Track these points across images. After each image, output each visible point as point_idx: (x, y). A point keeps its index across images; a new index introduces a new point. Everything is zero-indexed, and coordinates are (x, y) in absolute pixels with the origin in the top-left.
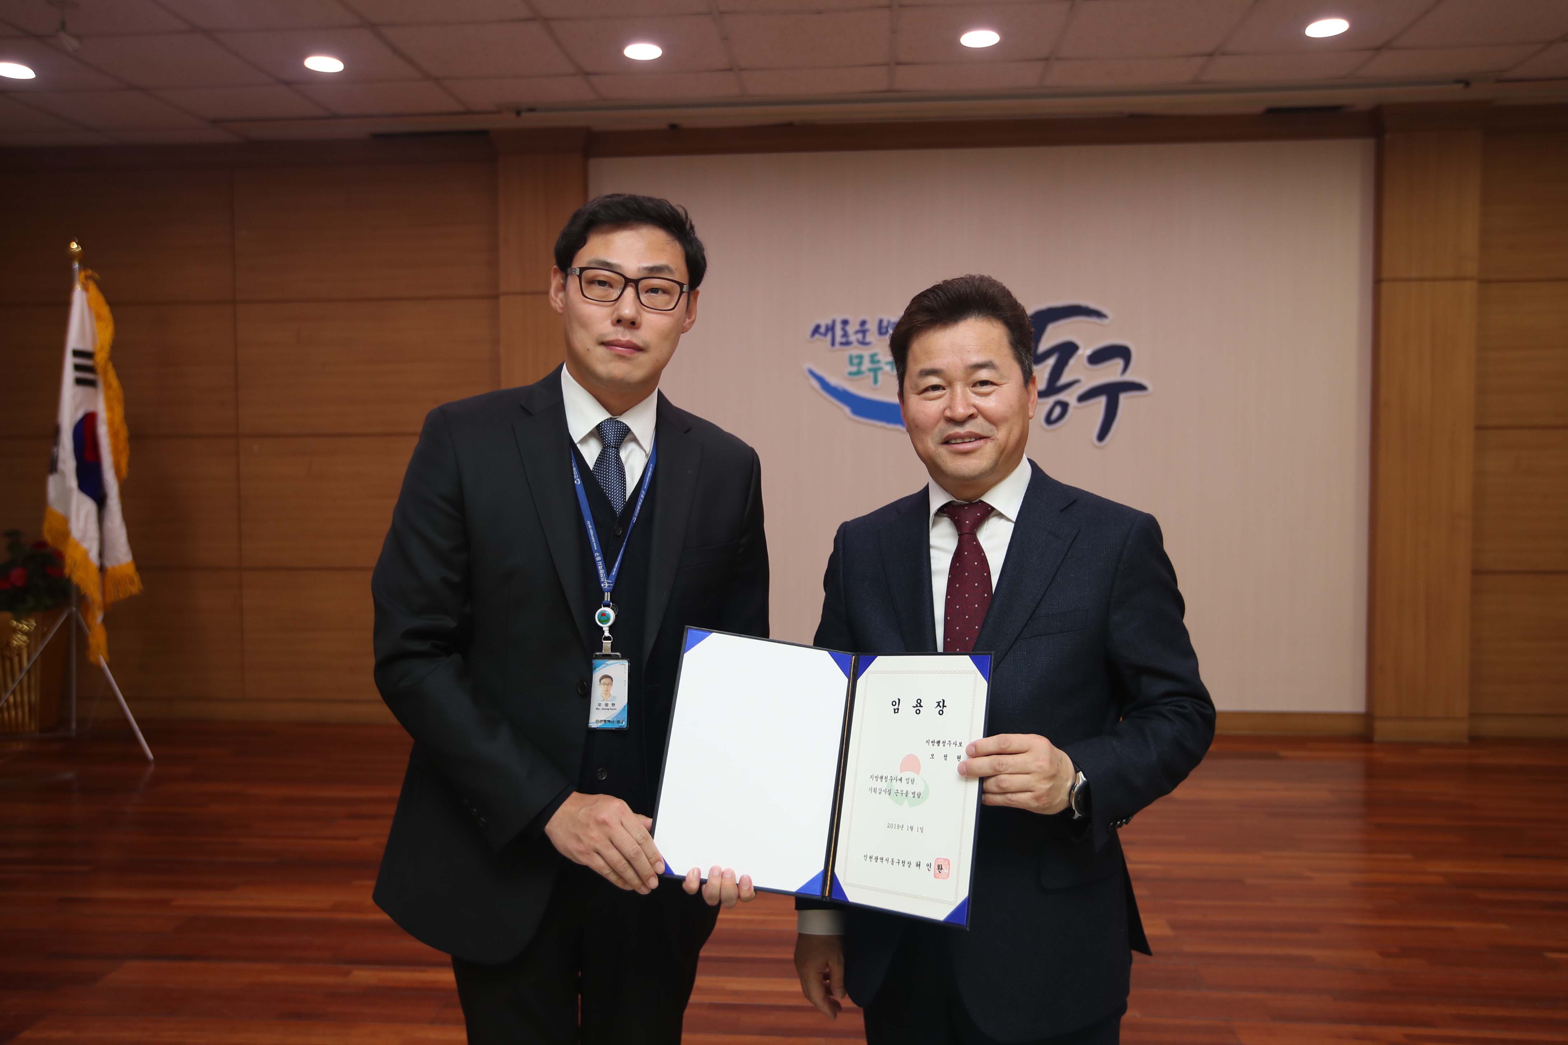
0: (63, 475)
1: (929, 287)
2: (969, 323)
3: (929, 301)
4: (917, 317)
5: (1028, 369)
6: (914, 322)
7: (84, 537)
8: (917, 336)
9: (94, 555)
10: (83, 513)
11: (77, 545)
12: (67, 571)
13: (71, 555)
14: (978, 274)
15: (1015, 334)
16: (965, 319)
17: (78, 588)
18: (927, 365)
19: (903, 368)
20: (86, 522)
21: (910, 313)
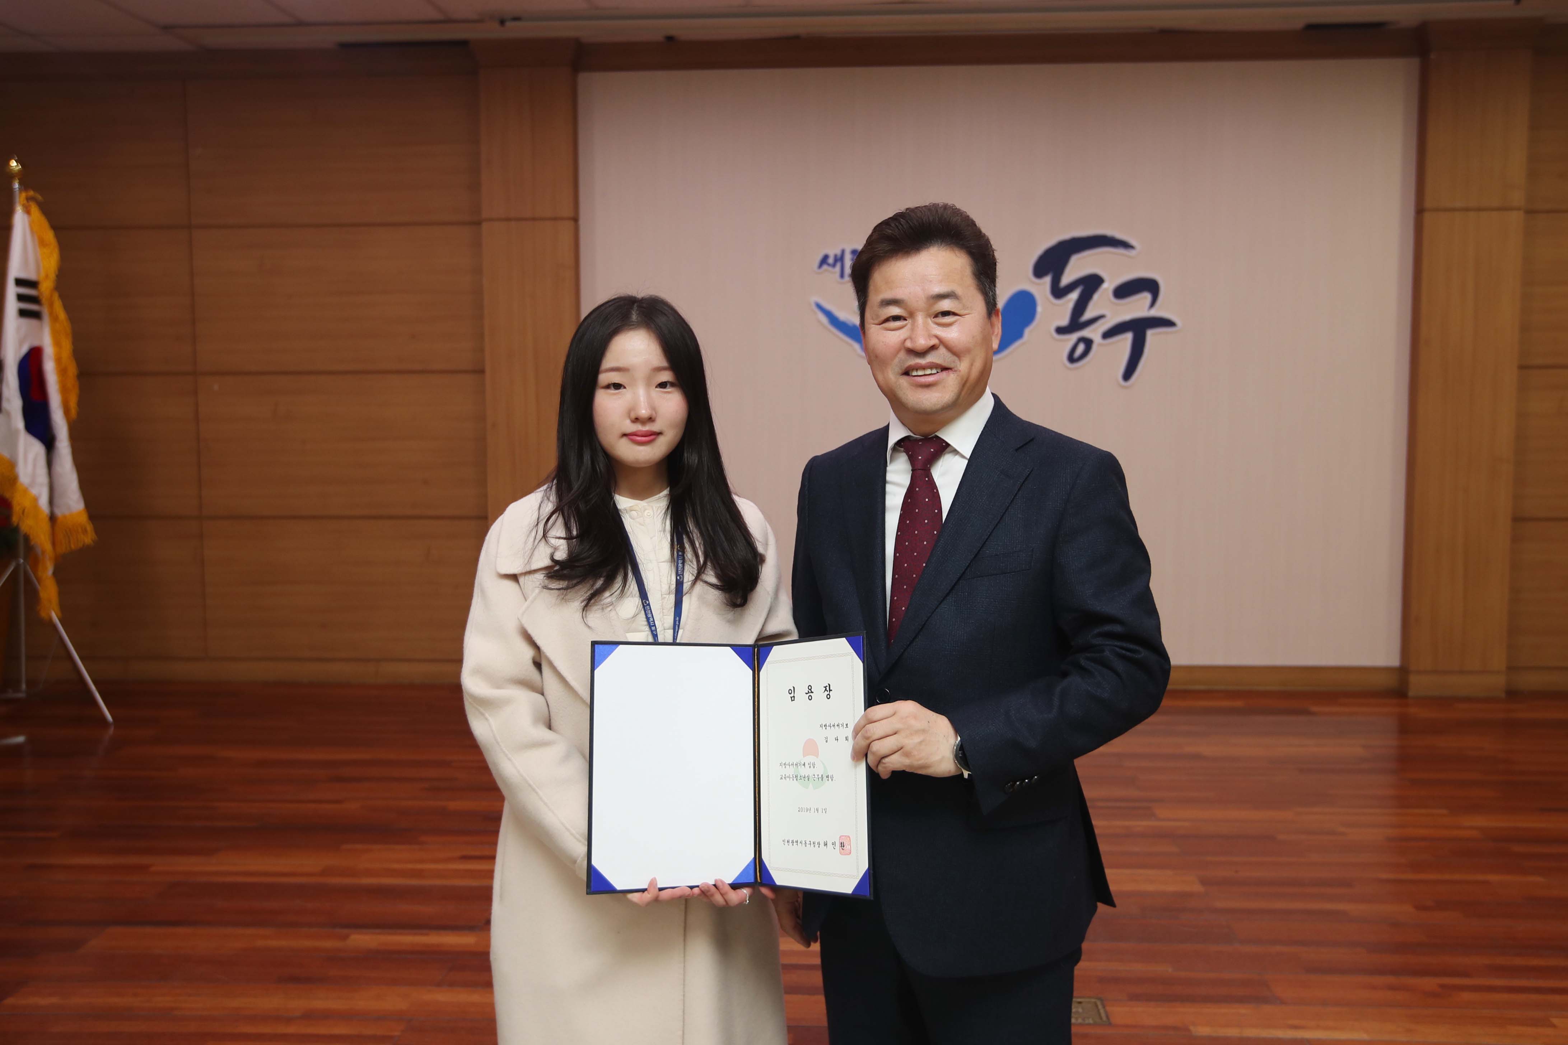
0: (8, 414)
1: (891, 215)
2: (932, 252)
3: (891, 230)
4: (877, 246)
5: (992, 301)
6: (876, 251)
7: (33, 482)
8: (879, 264)
9: (43, 501)
10: (31, 456)
11: (26, 491)
12: (15, 519)
13: (19, 502)
14: (941, 202)
15: (979, 264)
16: (928, 248)
17: (27, 538)
18: (888, 295)
19: (865, 298)
20: (35, 466)
21: (870, 242)
